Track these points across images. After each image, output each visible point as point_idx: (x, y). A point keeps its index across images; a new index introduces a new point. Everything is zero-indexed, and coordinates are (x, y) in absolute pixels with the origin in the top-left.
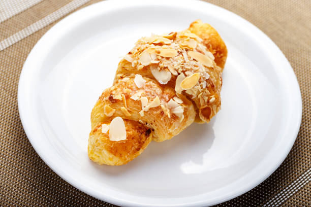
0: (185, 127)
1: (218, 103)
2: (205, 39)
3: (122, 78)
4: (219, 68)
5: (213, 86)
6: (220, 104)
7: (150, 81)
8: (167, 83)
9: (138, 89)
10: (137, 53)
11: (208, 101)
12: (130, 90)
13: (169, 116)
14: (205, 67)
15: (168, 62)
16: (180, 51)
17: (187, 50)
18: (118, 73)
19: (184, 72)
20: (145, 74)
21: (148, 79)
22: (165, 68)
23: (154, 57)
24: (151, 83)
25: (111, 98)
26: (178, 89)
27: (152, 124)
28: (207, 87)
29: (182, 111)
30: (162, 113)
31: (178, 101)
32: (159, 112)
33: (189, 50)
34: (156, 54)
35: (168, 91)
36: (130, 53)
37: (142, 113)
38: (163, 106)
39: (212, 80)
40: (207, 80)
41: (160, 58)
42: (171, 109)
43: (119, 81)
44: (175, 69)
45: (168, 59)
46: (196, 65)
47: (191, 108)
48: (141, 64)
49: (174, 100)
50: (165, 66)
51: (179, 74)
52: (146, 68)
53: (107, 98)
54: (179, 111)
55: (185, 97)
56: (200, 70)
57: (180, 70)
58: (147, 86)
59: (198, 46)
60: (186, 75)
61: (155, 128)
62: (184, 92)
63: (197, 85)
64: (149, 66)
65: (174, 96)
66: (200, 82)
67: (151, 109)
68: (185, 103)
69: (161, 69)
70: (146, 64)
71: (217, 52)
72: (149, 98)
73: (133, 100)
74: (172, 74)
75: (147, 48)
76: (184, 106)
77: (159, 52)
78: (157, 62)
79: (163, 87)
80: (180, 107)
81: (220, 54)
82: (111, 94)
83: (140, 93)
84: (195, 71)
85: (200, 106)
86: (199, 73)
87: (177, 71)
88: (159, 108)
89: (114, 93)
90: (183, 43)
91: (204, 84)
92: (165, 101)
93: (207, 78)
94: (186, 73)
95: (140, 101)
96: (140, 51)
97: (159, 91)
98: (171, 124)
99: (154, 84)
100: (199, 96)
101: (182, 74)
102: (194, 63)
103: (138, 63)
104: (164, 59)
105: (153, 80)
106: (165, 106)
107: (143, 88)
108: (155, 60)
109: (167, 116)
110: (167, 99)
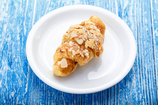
0: (90, 60)
1: (102, 50)
2: (96, 24)
3: (64, 42)
4: (102, 35)
5: (100, 43)
6: (103, 50)
7: (75, 43)
8: (82, 44)
9: (71, 47)
10: (70, 32)
11: (98, 50)
12: (68, 48)
13: (83, 57)
14: (96, 36)
15: (82, 35)
16: (86, 31)
17: (89, 30)
18: (63, 40)
19: (88, 39)
20: (73, 40)
21: (74, 42)
22: (81, 38)
23: (76, 34)
24: (76, 44)
25: (61, 51)
26: (86, 46)
27: (77, 60)
28: (97, 44)
29: (88, 54)
30: (80, 56)
31: (86, 51)
32: (79, 55)
33: (90, 29)
34: (77, 33)
35: (82, 47)
36: (67, 32)
37: (73, 56)
38: (81, 53)
39: (99, 41)
40: (97, 42)
41: (78, 34)
42: (84, 54)
43: (64, 43)
44: (85, 38)
45: (82, 34)
46: (93, 36)
47: (92, 52)
48: (71, 37)
49: (85, 50)
50: (81, 37)
51: (86, 40)
52: (73, 38)
53: (59, 51)
54: (87, 54)
55: (89, 49)
56: (95, 38)
57: (87, 38)
58: (74, 45)
59: (93, 27)
60: (89, 40)
61: (78, 61)
62: (88, 47)
63: (93, 44)
64: (74, 38)
65: (85, 49)
66: (95, 43)
67: (76, 55)
68: (89, 51)
69: (79, 38)
70: (73, 37)
71: (101, 28)
72: (75, 51)
73: (69, 52)
74: (84, 40)
75: (73, 30)
76: (89, 53)
77: (78, 32)
78: (78, 36)
79: (80, 45)
80: (87, 53)
81: (102, 29)
82: (61, 49)
83: (71, 48)
84: (92, 38)
85: (95, 51)
86: (94, 39)
87: (85, 39)
88: (79, 54)
89: (62, 49)
90: (87, 26)
91: (96, 43)
92: (81, 51)
93: (97, 41)
94: (89, 39)
95: (72, 52)
96: (71, 32)
97: (79, 47)
98: (84, 60)
99: (77, 45)
100: (94, 48)
101: (87, 40)
102: (92, 35)
103: (70, 36)
104: (80, 35)
105: (76, 43)
106: (82, 53)
107: (73, 47)
108: (77, 35)
109: (82, 57)
110: (82, 50)
